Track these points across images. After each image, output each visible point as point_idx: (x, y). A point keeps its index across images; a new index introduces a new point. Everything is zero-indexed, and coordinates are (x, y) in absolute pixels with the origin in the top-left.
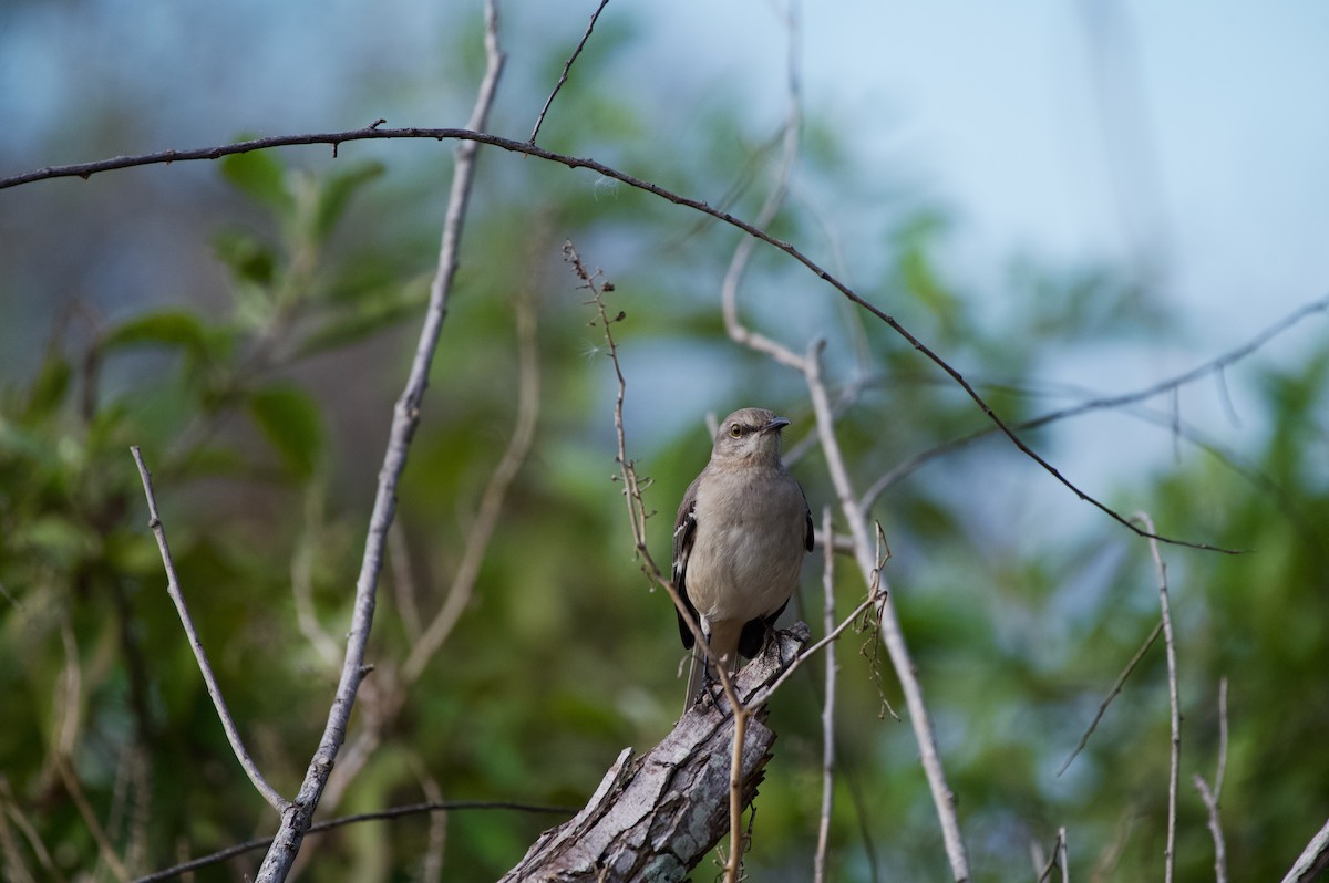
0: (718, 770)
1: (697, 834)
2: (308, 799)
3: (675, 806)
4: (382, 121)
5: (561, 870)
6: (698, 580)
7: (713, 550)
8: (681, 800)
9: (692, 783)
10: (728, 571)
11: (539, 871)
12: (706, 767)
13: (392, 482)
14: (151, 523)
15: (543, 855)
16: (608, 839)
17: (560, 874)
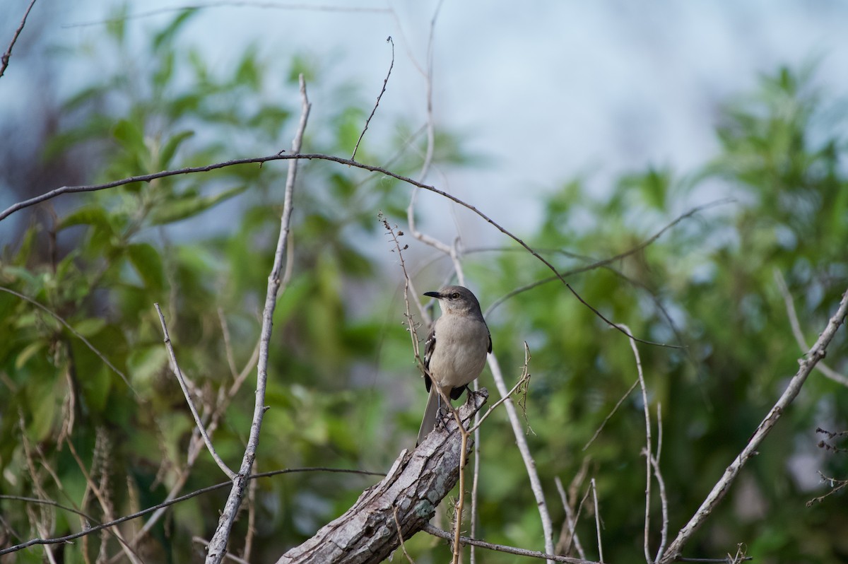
0: (448, 459)
1: (439, 490)
2: (246, 472)
3: (428, 477)
4: (283, 151)
5: (376, 508)
6: (436, 367)
7: (444, 354)
8: (431, 474)
9: (436, 466)
10: (451, 364)
11: (365, 509)
12: (442, 458)
13: (270, 316)
14: (165, 340)
15: (366, 500)
16: (397, 493)
17: (376, 510)
